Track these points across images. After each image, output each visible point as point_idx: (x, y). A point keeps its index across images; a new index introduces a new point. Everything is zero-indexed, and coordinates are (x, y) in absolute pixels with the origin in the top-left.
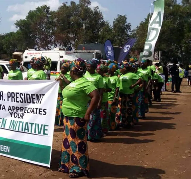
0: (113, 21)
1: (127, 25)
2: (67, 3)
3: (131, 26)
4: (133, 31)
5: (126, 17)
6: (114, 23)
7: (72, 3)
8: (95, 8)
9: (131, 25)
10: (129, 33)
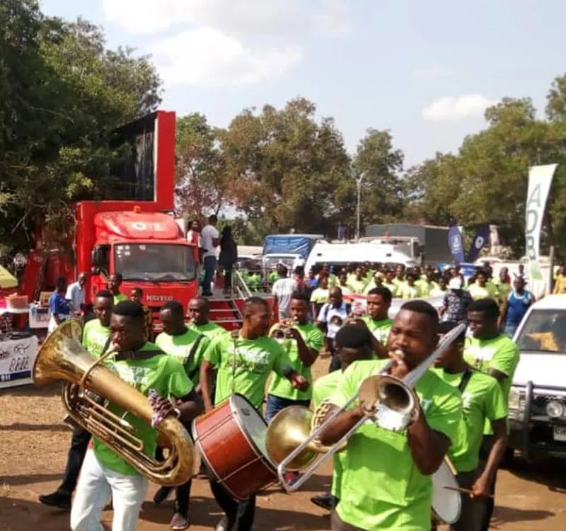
0: (358, 146)
1: (392, 155)
2: (254, 108)
3: (403, 156)
4: (409, 171)
5: (390, 134)
6: (359, 150)
7: (268, 109)
8: (326, 120)
9: (404, 153)
10: (400, 175)
